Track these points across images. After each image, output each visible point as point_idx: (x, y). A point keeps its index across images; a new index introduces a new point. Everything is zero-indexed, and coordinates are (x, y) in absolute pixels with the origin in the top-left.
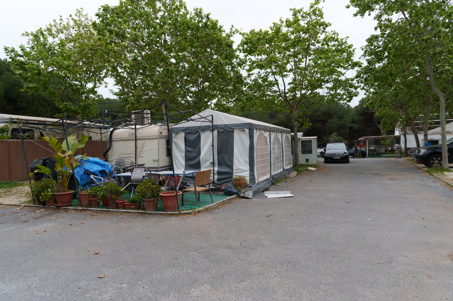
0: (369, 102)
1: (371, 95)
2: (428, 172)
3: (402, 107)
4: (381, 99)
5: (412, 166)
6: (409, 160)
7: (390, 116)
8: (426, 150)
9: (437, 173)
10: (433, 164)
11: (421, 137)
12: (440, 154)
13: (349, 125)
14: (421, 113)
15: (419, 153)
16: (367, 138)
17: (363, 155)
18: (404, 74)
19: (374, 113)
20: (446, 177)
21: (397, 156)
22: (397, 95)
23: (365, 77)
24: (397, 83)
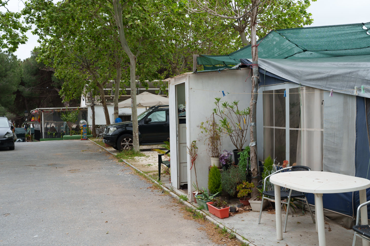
0: (44, 54)
1: (47, 44)
2: (118, 158)
3: (88, 68)
4: (62, 52)
5: (101, 150)
6: (98, 142)
7: (74, 78)
8: (115, 129)
9: (127, 159)
10: (124, 147)
11: (111, 110)
12: (131, 133)
13: (15, 88)
14: (111, 77)
15: (108, 132)
16: (42, 110)
17: (37, 136)
18: (90, 20)
19: (52, 72)
20: (136, 163)
21: (83, 137)
22: (81, 49)
23: (37, 14)
24: (82, 31)
